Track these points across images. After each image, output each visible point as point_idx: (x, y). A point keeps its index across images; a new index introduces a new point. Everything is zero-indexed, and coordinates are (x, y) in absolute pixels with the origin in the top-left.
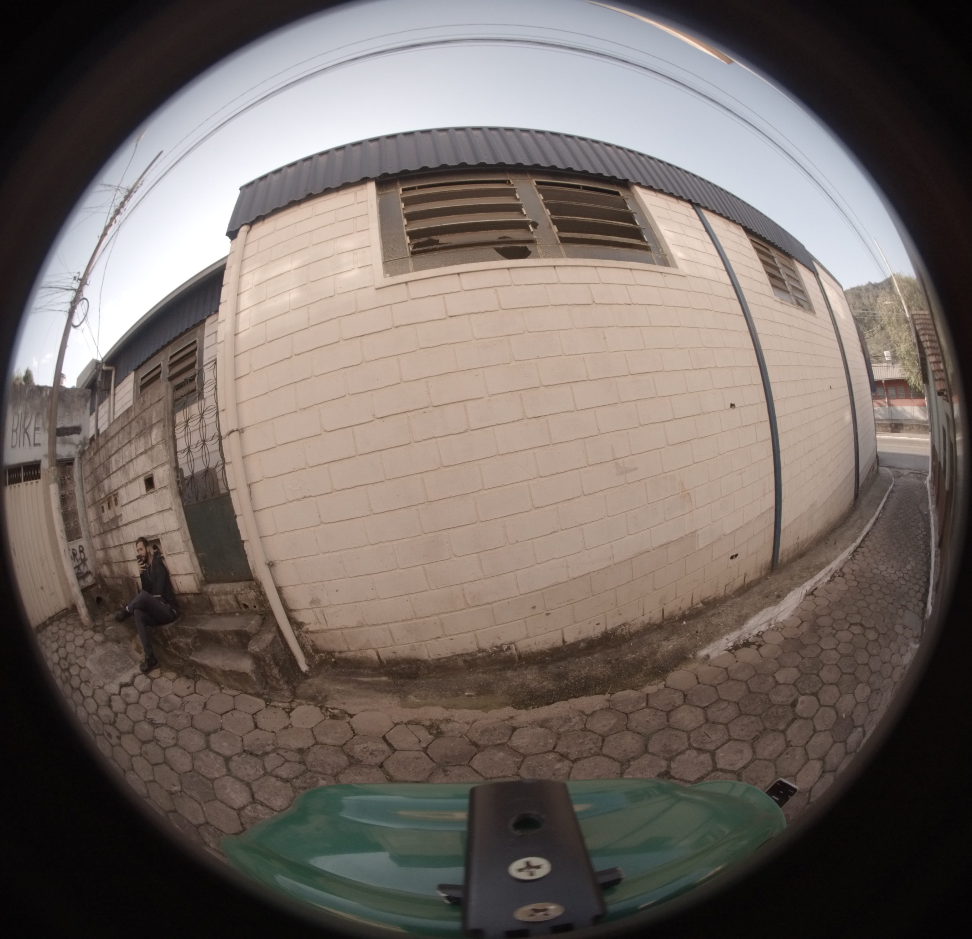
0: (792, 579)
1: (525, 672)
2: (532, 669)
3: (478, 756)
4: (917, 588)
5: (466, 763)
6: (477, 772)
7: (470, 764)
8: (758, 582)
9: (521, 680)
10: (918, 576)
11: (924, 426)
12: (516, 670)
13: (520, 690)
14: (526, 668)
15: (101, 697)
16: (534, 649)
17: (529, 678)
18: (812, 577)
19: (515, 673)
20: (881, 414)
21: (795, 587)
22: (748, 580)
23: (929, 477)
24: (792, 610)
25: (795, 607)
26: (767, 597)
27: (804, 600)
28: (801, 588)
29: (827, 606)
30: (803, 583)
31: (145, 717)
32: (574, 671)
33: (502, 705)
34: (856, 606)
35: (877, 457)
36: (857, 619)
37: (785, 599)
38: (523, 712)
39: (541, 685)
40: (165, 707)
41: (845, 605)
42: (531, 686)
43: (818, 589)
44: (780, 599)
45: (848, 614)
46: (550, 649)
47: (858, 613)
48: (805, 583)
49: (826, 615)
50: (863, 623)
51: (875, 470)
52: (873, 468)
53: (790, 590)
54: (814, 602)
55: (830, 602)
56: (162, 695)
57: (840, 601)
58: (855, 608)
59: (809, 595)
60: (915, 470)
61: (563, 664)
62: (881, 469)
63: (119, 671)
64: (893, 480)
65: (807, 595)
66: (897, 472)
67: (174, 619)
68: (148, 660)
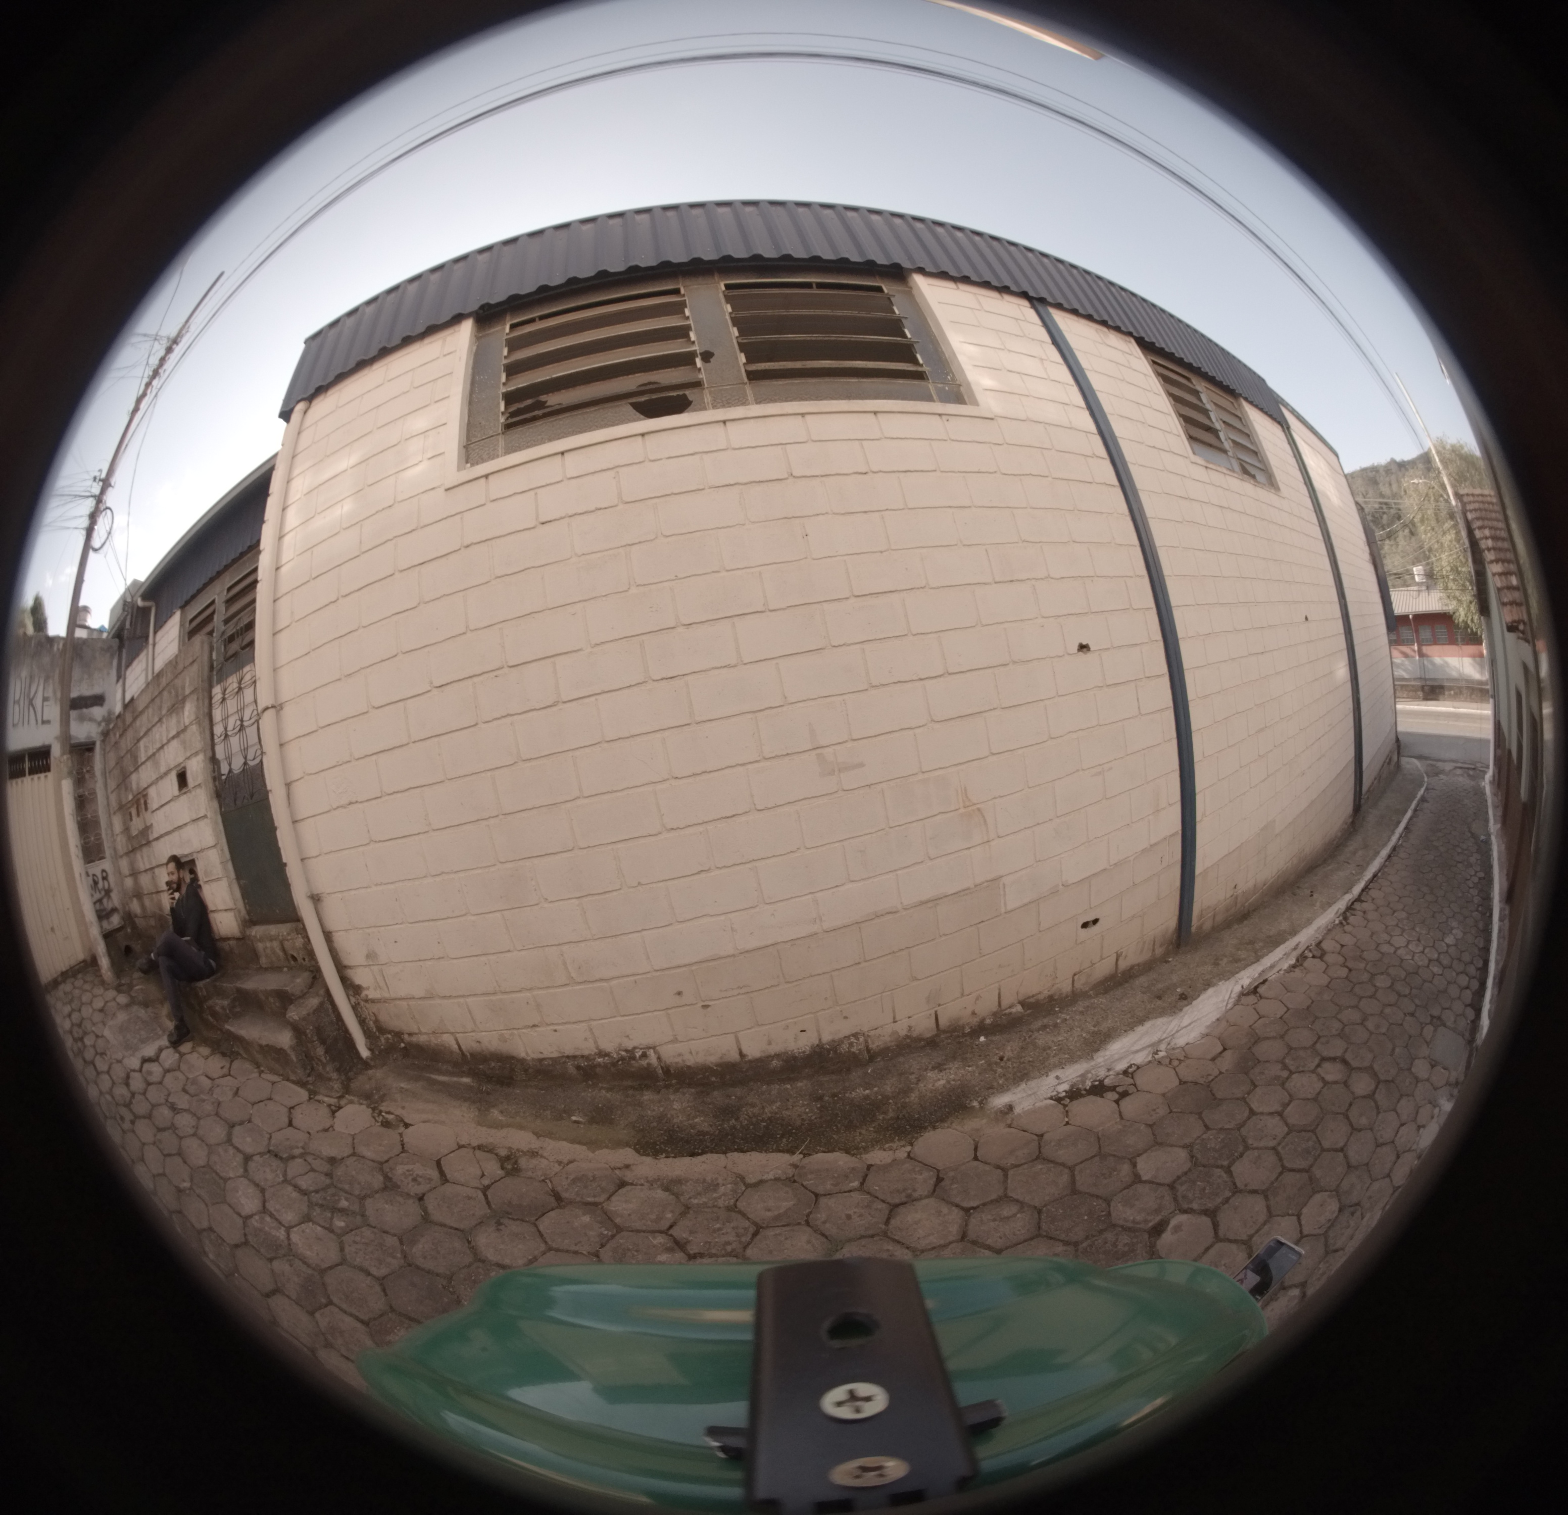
0: (1216, 964)
1: (672, 1097)
2: (684, 1094)
3: (552, 1214)
4: (1463, 980)
5: (533, 1219)
6: (541, 1235)
7: (537, 1223)
8: (1148, 967)
9: (662, 1109)
10: (1466, 957)
11: (1481, 690)
12: (659, 1092)
13: (655, 1124)
14: (677, 1091)
15: (119, 1072)
16: (691, 1061)
17: (675, 1107)
18: (1258, 959)
19: (656, 1097)
20: (1405, 670)
21: (1220, 980)
22: (1123, 965)
23: (1489, 775)
24: (1208, 1024)
25: (1214, 1019)
26: (1159, 998)
27: (1235, 1005)
28: (1232, 981)
29: (1281, 1018)
30: (1237, 973)
31: (167, 1101)
32: (753, 1105)
33: (619, 1144)
34: (1340, 1020)
35: (1397, 740)
36: (1336, 1048)
37: (1195, 1003)
38: (648, 1160)
39: (690, 1122)
40: (192, 1089)
41: (1317, 1018)
42: (675, 1120)
43: (1267, 983)
44: (1185, 1002)
45: (1319, 1037)
46: (719, 1065)
47: (1341, 1035)
48: (1240, 971)
49: (1274, 1038)
50: (1349, 1057)
51: (1393, 763)
52: (1390, 760)
53: (1208, 985)
54: (1255, 1009)
55: (1288, 1009)
56: (191, 1076)
57: (1308, 1007)
58: (1336, 1025)
59: (1248, 994)
60: (1464, 763)
61: (738, 1091)
62: (1404, 760)
63: (143, 1041)
64: (1426, 779)
65: (1243, 994)
66: (1432, 765)
67: (212, 973)
68: (177, 1028)
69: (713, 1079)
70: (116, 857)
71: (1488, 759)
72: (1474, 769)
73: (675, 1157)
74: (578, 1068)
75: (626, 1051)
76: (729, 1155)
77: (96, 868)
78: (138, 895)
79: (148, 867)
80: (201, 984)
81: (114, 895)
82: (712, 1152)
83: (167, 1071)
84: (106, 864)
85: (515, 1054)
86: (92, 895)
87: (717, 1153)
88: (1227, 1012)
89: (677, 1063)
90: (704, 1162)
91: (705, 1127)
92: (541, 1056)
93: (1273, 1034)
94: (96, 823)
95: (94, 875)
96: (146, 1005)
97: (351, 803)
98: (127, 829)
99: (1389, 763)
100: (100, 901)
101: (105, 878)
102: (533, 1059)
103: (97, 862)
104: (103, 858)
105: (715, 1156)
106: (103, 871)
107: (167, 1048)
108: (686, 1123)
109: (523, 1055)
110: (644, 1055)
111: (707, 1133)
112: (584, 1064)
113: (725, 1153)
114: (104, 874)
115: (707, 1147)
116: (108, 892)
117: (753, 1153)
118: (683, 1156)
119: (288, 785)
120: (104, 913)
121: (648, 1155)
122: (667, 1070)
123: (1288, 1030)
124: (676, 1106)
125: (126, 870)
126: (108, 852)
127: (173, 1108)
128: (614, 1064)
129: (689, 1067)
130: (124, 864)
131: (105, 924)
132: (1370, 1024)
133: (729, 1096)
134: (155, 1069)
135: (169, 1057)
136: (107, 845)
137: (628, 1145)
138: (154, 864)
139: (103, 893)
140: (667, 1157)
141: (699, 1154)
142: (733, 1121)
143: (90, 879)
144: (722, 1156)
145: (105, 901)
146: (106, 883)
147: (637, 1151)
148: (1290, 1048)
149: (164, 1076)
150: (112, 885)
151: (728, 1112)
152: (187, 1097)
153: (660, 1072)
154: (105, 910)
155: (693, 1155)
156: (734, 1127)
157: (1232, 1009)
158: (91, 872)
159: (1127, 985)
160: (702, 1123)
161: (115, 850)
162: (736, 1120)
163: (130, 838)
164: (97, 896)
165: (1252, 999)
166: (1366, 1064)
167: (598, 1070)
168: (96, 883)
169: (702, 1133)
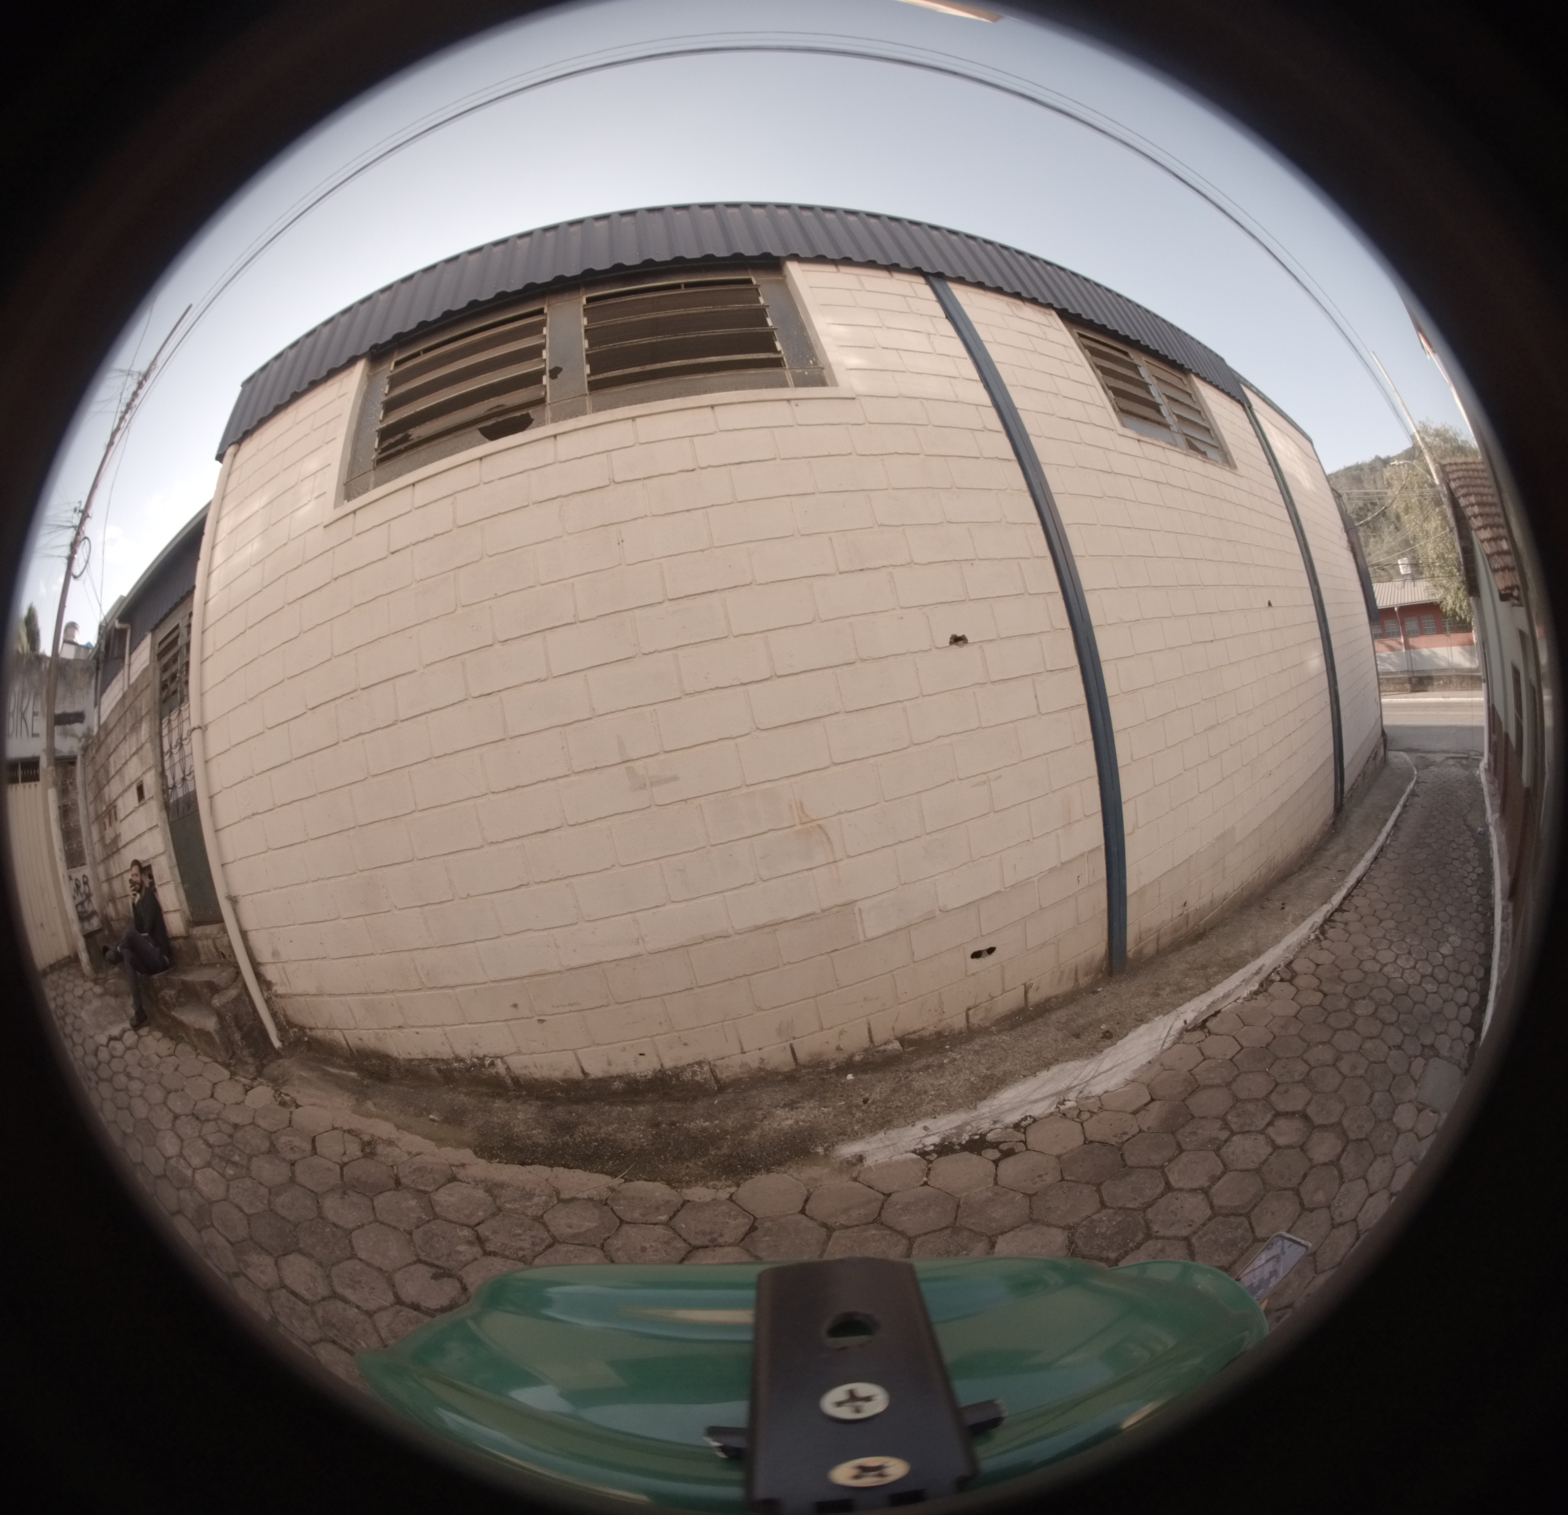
0: (1153, 995)
1: (519, 1107)
2: (531, 1105)
8: (1068, 999)
9: (507, 1117)
10: (1465, 967)
11: (1472, 676)
12: (508, 1101)
13: (497, 1131)
14: (524, 1102)
15: (90, 1045)
16: (538, 1074)
18: (1208, 988)
19: (505, 1106)
20: (1391, 664)
21: (1157, 1014)
22: (1035, 997)
23: (1484, 763)
24: (1137, 1066)
25: (1144, 1062)
26: (1077, 1036)
27: (1174, 1044)
28: (1172, 1016)
29: (1231, 1060)
30: (1180, 1005)
31: (125, 1070)
32: (590, 1124)
33: (461, 1144)
34: (1306, 1062)
35: (1383, 733)
36: (1297, 1099)
37: (1120, 1043)
38: (482, 1162)
39: (529, 1133)
40: (144, 1064)
41: (1277, 1058)
42: (516, 1130)
43: (1219, 1015)
44: (1108, 1042)
45: (1277, 1084)
46: (563, 1081)
47: (1306, 1081)
48: (1184, 1003)
49: (1218, 1086)
50: (1311, 1111)
51: (1379, 758)
52: (1376, 754)
53: (1141, 1020)
54: (1200, 1049)
55: (1242, 1048)
56: (145, 1054)
57: (1268, 1045)
58: (1301, 1068)
59: (1194, 1029)
60: (1457, 752)
61: (580, 1109)
62: (1391, 755)
63: (111, 1023)
64: (1415, 772)
65: (1187, 1029)
66: (1423, 757)
67: (165, 967)
68: (137, 1013)
69: (559, 1094)
70: (95, 865)
71: (1483, 747)
72: (1467, 758)
73: (506, 1163)
74: (439, 1070)
75: (478, 1058)
76: (555, 1169)
77: (79, 873)
78: (112, 899)
79: (118, 873)
80: (156, 976)
81: (93, 899)
82: (540, 1164)
83: (128, 1049)
84: (86, 870)
85: (390, 1053)
86: (74, 898)
87: (545, 1165)
88: (1162, 1052)
89: (525, 1075)
90: (530, 1172)
91: (541, 1140)
92: (410, 1057)
93: (1218, 1081)
94: (78, 831)
95: (77, 880)
96: (116, 995)
97: (254, 815)
98: (102, 838)
99: (1375, 758)
100: (82, 903)
101: (86, 883)
102: (404, 1059)
103: (79, 868)
104: (83, 864)
105: (542, 1167)
106: (84, 876)
107: (129, 1030)
108: (524, 1133)
109: (395, 1054)
110: (492, 1064)
111: (541, 1145)
112: (443, 1067)
113: (551, 1166)
114: (85, 879)
115: (537, 1158)
116: (88, 896)
117: (578, 1170)
118: (514, 1163)
119: (211, 798)
120: (85, 915)
121: (483, 1158)
122: (516, 1081)
123: (1238, 1076)
124: (520, 1116)
125: (103, 877)
126: (88, 859)
127: (129, 1077)
128: (468, 1070)
129: (536, 1080)
130: (101, 869)
131: (86, 925)
132: (1344, 1066)
133: (571, 1113)
134: (119, 1046)
135: (130, 1038)
136: (87, 852)
137: (469, 1146)
138: (123, 870)
139: (84, 896)
140: (499, 1162)
141: (530, 1164)
142: (568, 1137)
143: (73, 884)
144: (548, 1169)
145: (86, 904)
146: (87, 888)
147: (476, 1153)
148: (1236, 1100)
149: (125, 1052)
150: (92, 890)
151: (566, 1127)
152: (140, 1069)
153: (509, 1081)
154: (85, 912)
155: (523, 1164)
156: (566, 1144)
157: (1169, 1048)
158: (74, 876)
159: (1040, 1020)
160: (540, 1135)
161: (94, 858)
162: (571, 1136)
163: (105, 846)
164: (79, 899)
165: (1198, 1035)
166: (1334, 1119)
167: (456, 1074)
168: (78, 887)
169: (536, 1145)
